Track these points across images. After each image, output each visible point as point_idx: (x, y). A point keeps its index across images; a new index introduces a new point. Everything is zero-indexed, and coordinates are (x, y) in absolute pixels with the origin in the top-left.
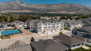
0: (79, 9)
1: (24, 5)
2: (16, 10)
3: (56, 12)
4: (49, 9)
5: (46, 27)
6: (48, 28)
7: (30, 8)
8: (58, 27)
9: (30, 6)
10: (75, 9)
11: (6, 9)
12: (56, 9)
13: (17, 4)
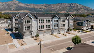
0: (79, 9)
1: (23, 5)
2: (14, 10)
3: (56, 12)
4: (49, 9)
5: (41, 27)
6: (45, 28)
7: (29, 8)
8: (63, 25)
9: (29, 6)
10: (75, 9)
11: (3, 9)
12: (56, 9)
13: (15, 4)
